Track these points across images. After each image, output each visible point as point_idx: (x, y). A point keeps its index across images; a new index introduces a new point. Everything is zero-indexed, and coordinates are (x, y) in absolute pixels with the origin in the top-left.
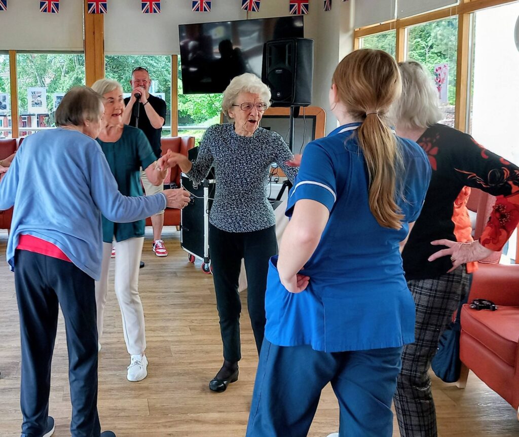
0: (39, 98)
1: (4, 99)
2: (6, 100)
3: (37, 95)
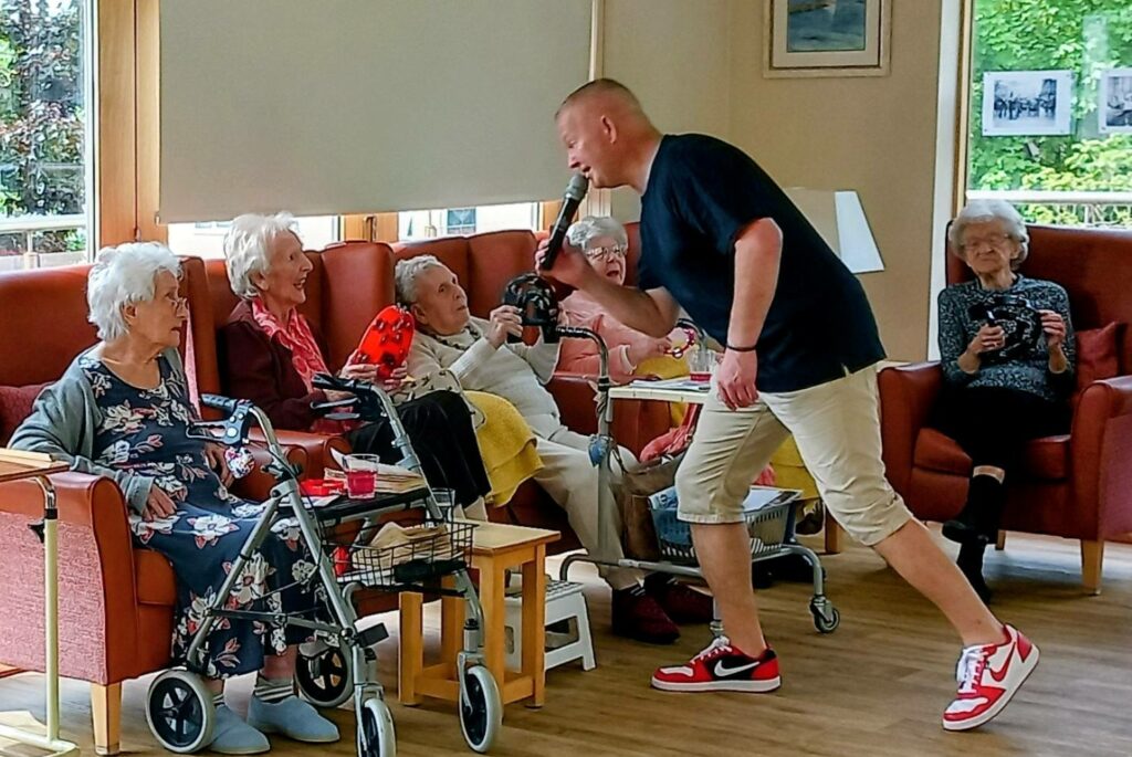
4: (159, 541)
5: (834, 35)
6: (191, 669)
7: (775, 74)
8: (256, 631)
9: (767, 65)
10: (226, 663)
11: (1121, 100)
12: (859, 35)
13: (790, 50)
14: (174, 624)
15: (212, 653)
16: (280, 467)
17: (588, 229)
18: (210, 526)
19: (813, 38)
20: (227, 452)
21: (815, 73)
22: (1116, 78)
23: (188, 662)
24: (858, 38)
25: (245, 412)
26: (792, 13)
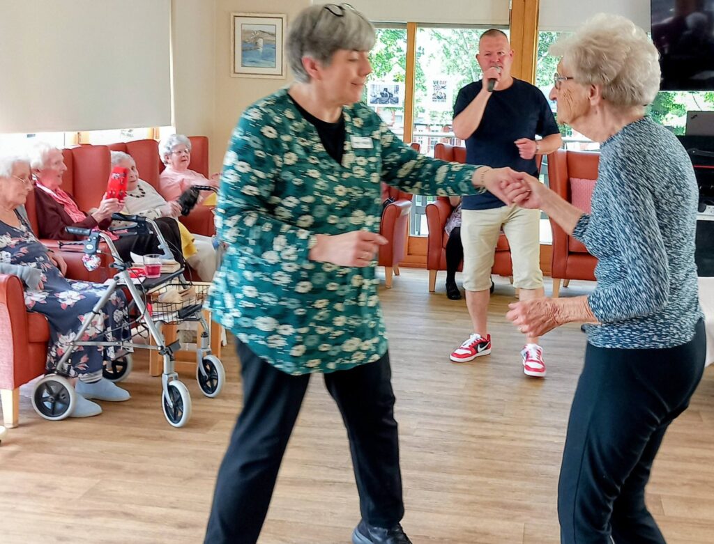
0: (443, 90)
1: (397, 90)
2: (399, 92)
3: (440, 86)
4: (37, 308)
5: (262, 61)
6: (59, 374)
7: (236, 75)
8: (99, 350)
9: (232, 72)
10: (81, 368)
11: (376, 94)
14: (47, 351)
15: (73, 364)
16: (119, 264)
17: (173, 141)
18: (69, 296)
20: (84, 257)
21: (254, 76)
22: (373, 85)
23: (58, 371)
25: (97, 236)
26: (243, 50)
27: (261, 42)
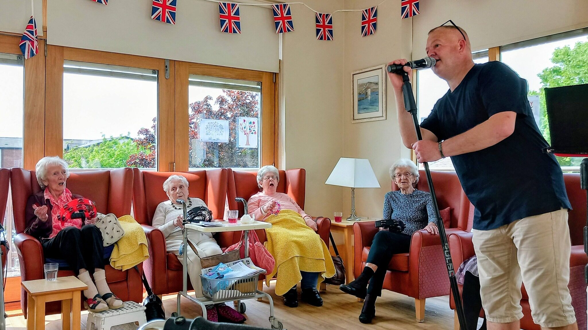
5: (370, 107)
7: (355, 122)
9: (352, 119)
12: (377, 106)
13: (359, 113)
19: (364, 109)
24: (377, 107)
26: (359, 101)
27: (369, 91)
